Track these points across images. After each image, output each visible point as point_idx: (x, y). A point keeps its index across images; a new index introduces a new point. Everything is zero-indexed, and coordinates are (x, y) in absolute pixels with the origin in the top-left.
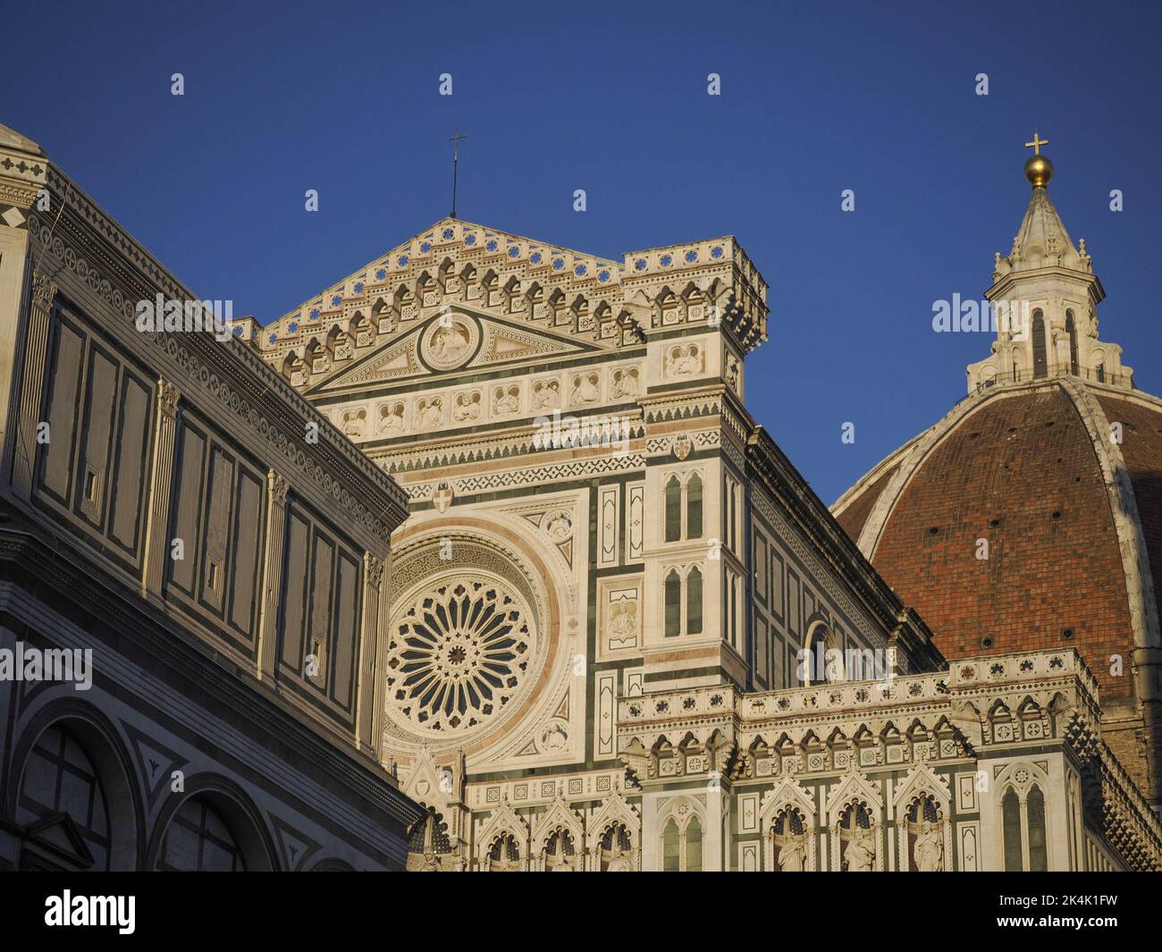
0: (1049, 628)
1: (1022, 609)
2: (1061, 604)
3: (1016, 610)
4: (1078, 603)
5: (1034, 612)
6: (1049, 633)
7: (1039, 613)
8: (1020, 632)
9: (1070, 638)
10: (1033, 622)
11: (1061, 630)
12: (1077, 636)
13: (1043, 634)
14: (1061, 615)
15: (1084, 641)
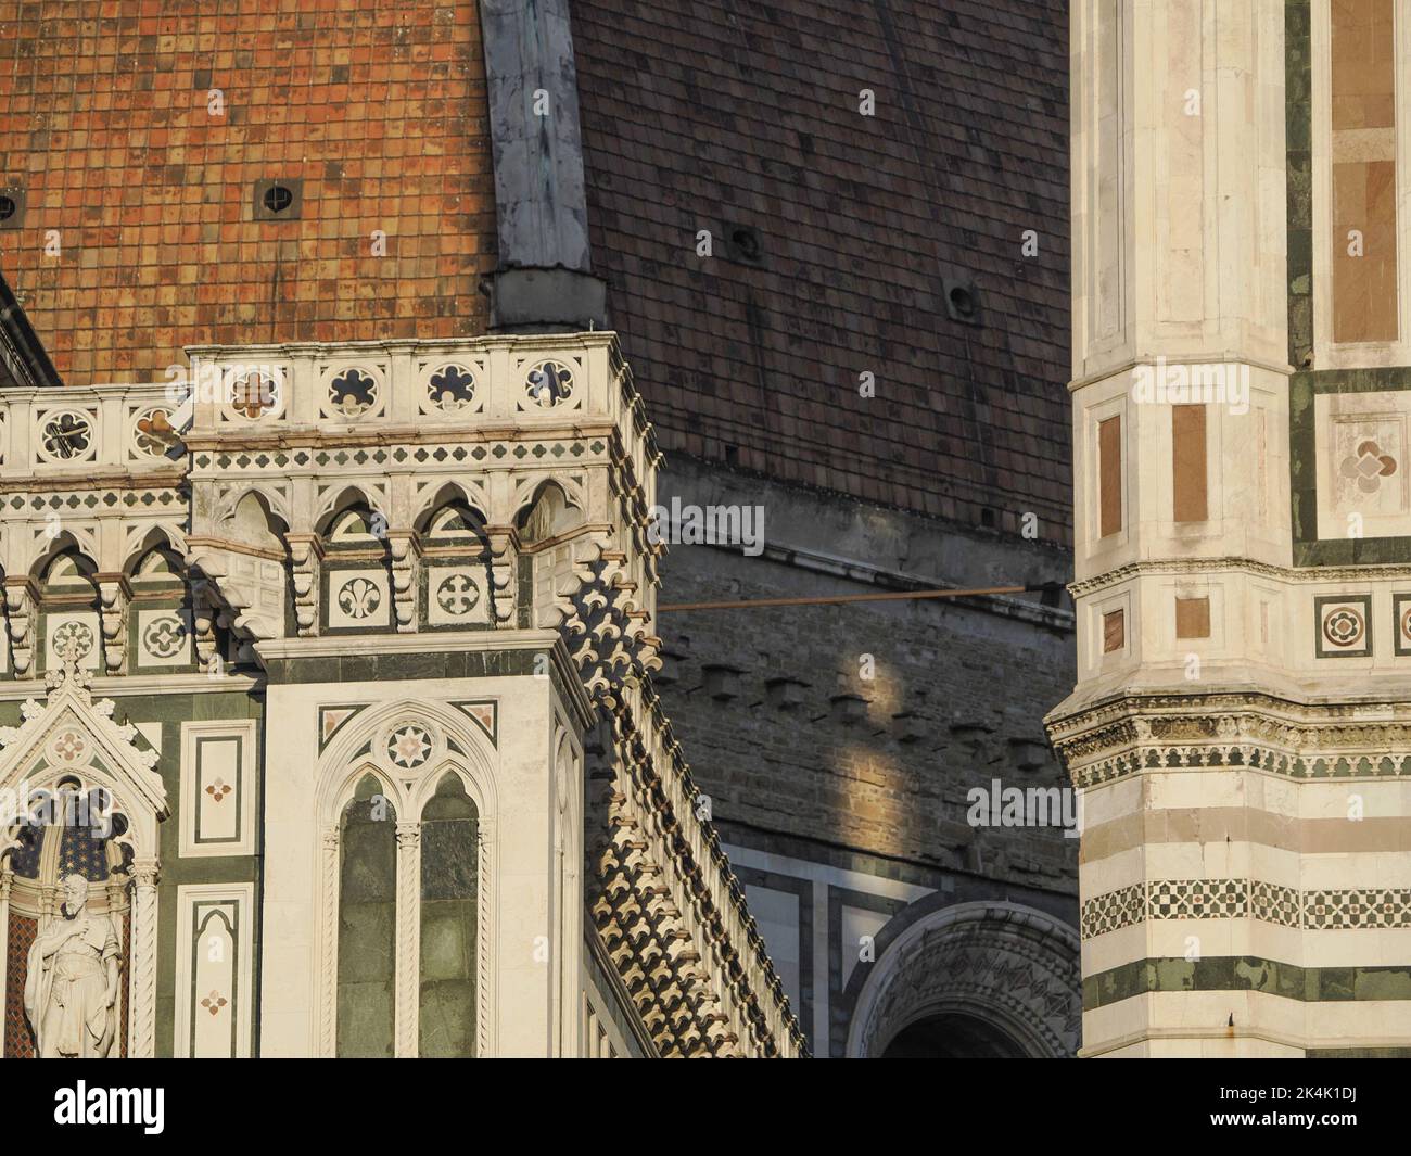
0: (214, 175)
1: (125, 104)
2: (260, 96)
3: (104, 102)
4: (319, 98)
5: (166, 115)
6: (215, 193)
7: (182, 121)
8: (115, 179)
9: (286, 213)
10: (162, 150)
11: (256, 183)
12: (309, 210)
13: (194, 195)
14: (258, 134)
15: (330, 229)
